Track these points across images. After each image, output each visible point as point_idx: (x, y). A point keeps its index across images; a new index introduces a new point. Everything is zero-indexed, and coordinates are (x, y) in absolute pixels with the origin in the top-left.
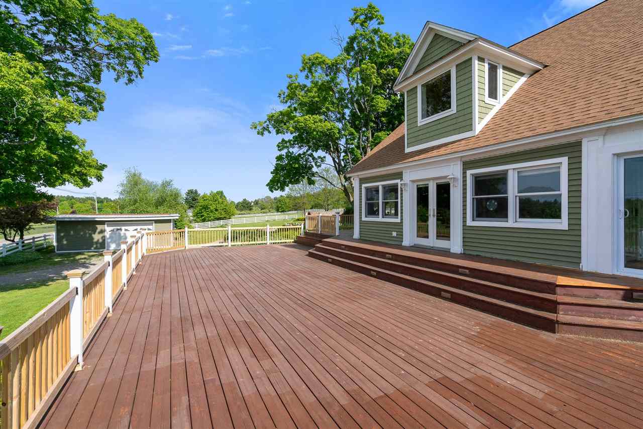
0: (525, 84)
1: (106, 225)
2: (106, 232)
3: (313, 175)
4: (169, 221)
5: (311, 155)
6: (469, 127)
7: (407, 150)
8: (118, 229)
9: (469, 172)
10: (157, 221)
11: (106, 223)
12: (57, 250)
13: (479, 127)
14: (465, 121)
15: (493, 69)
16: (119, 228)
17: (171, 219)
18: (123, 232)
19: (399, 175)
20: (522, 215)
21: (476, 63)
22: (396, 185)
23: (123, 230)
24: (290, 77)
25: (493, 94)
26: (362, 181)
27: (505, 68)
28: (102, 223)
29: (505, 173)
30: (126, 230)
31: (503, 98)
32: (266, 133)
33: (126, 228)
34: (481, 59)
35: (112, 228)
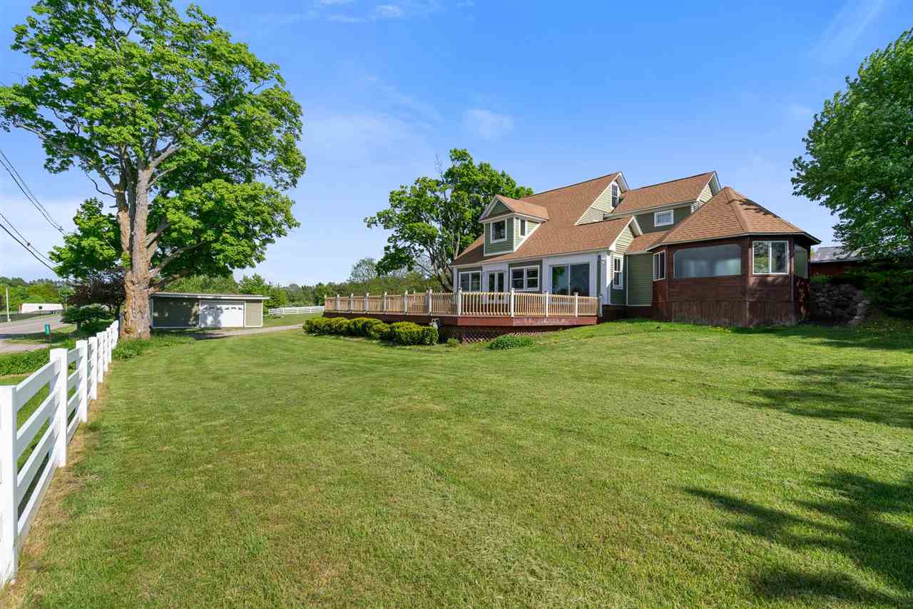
0: (540, 227)
1: (200, 303)
3: (412, 263)
4: (259, 301)
5: (413, 248)
6: (512, 248)
7: (485, 255)
8: (210, 308)
9: (511, 269)
10: (248, 301)
11: (201, 300)
12: (154, 326)
13: (516, 248)
14: (509, 245)
15: (523, 222)
16: (211, 306)
17: (263, 299)
19: (480, 268)
20: (528, 287)
21: (515, 220)
22: (479, 274)
24: (403, 187)
25: (523, 233)
26: (459, 270)
27: (529, 221)
28: (197, 301)
29: (523, 269)
30: (218, 309)
31: (527, 235)
32: (373, 225)
33: (219, 306)
34: (517, 218)
35: (206, 306)
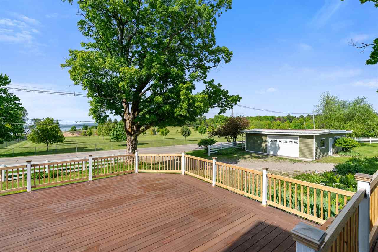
1: (268, 137)
2: (268, 142)
8: (275, 141)
10: (301, 136)
11: (268, 135)
12: (246, 150)
16: (276, 139)
17: (313, 136)
18: (278, 143)
23: (278, 141)
28: (266, 135)
30: (280, 141)
33: (280, 140)
35: (272, 139)
